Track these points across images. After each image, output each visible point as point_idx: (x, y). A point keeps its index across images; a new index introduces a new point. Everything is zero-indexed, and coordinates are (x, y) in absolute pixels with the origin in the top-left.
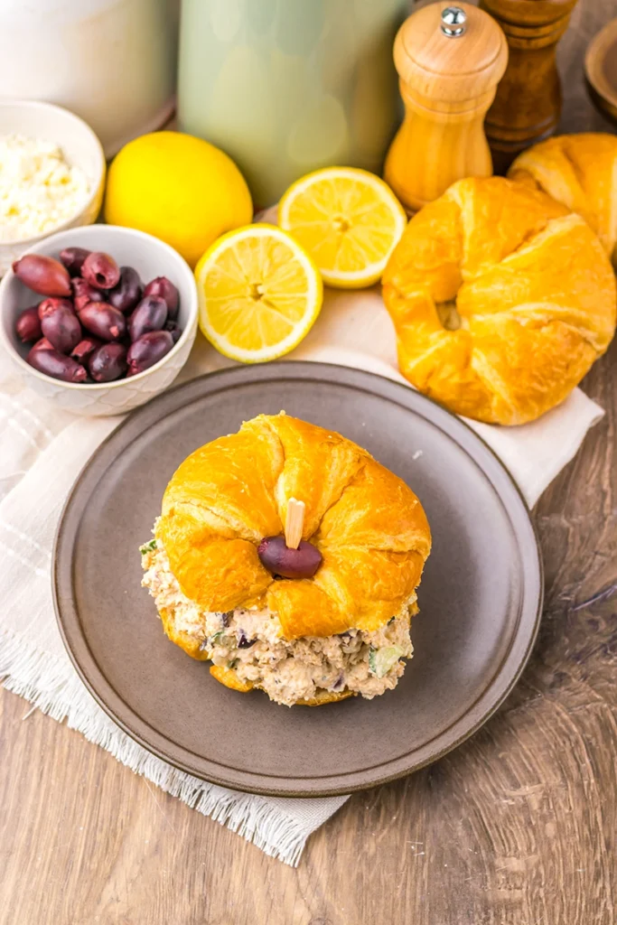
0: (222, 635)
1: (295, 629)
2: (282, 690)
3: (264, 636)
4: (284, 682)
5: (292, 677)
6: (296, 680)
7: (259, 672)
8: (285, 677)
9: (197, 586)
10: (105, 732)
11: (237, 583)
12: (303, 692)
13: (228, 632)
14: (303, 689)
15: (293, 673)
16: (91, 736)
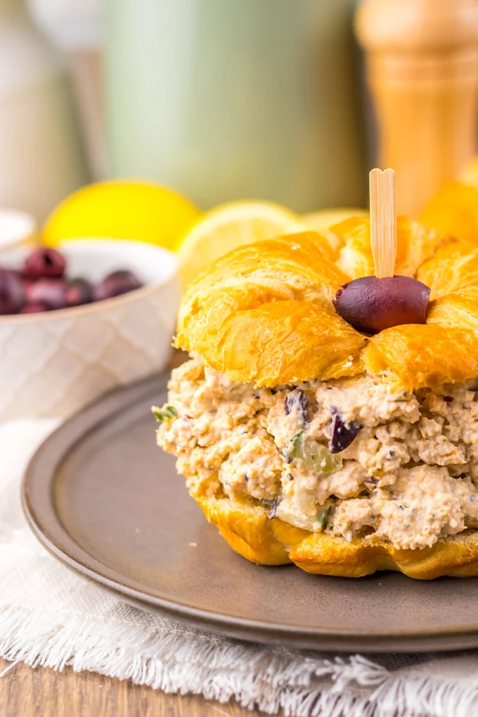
0: (304, 436)
1: (417, 364)
2: (412, 519)
3: (370, 408)
4: (413, 504)
5: (424, 493)
6: (432, 495)
7: (371, 505)
8: (413, 496)
9: (252, 352)
10: (137, 659)
11: (314, 330)
12: (446, 508)
13: (313, 428)
14: (446, 504)
15: (424, 486)
16: (115, 669)
